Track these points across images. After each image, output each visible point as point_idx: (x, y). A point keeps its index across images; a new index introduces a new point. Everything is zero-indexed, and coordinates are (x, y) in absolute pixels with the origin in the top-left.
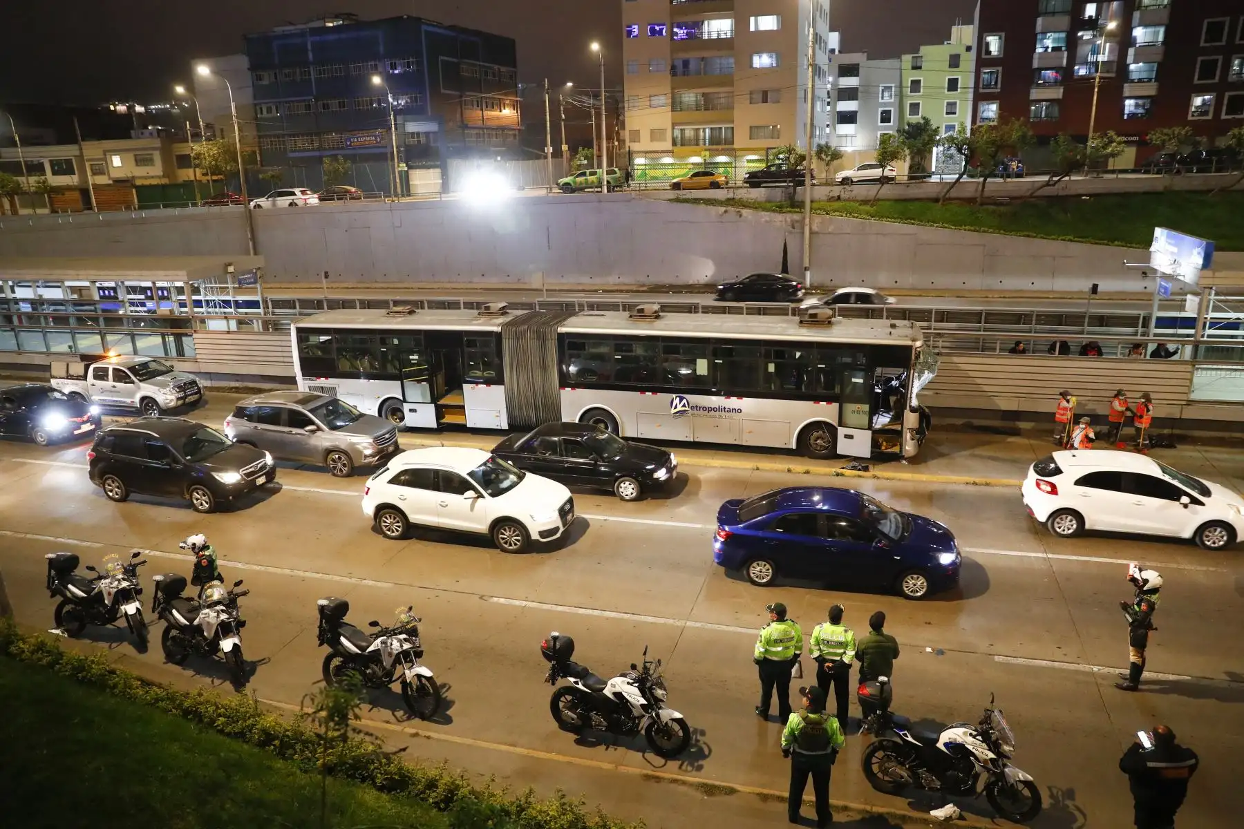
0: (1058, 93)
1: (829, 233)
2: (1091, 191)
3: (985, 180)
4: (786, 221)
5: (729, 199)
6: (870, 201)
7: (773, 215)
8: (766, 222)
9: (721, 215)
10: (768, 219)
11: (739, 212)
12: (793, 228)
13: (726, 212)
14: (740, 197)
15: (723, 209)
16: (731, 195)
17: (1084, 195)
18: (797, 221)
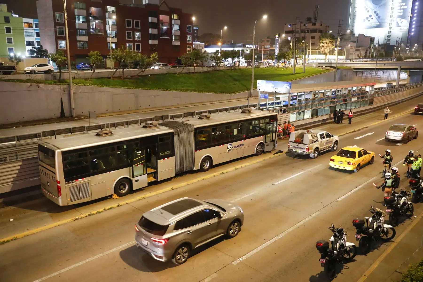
0: (86, 39)
1: (80, 93)
2: (151, 74)
3: (123, 70)
4: (61, 89)
5: (28, 79)
6: (89, 78)
7: (54, 86)
8: (52, 89)
9: (29, 87)
10: (52, 88)
11: (38, 85)
12: (64, 91)
13: (31, 85)
14: (33, 78)
15: (29, 84)
16: (28, 78)
17: (149, 75)
18: (66, 88)
